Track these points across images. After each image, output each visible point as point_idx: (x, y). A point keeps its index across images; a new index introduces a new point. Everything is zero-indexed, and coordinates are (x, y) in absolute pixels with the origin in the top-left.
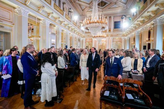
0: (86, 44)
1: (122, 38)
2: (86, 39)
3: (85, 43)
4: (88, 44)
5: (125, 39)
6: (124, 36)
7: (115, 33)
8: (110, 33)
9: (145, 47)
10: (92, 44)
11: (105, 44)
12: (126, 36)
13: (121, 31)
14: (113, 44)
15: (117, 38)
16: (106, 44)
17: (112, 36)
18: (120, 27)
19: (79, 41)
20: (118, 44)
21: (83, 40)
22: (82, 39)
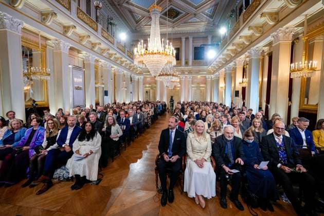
0: (146, 87)
1: (207, 76)
2: (145, 78)
3: (144, 84)
4: (149, 87)
5: (211, 78)
6: (210, 73)
7: (196, 68)
8: (187, 68)
9: (237, 93)
10: (155, 87)
11: (179, 87)
12: (213, 74)
13: (206, 64)
14: (193, 87)
15: (199, 76)
16: (181, 87)
17: (190, 72)
18: (203, 57)
19: (131, 80)
20: (200, 87)
21: (138, 79)
22: (137, 77)
